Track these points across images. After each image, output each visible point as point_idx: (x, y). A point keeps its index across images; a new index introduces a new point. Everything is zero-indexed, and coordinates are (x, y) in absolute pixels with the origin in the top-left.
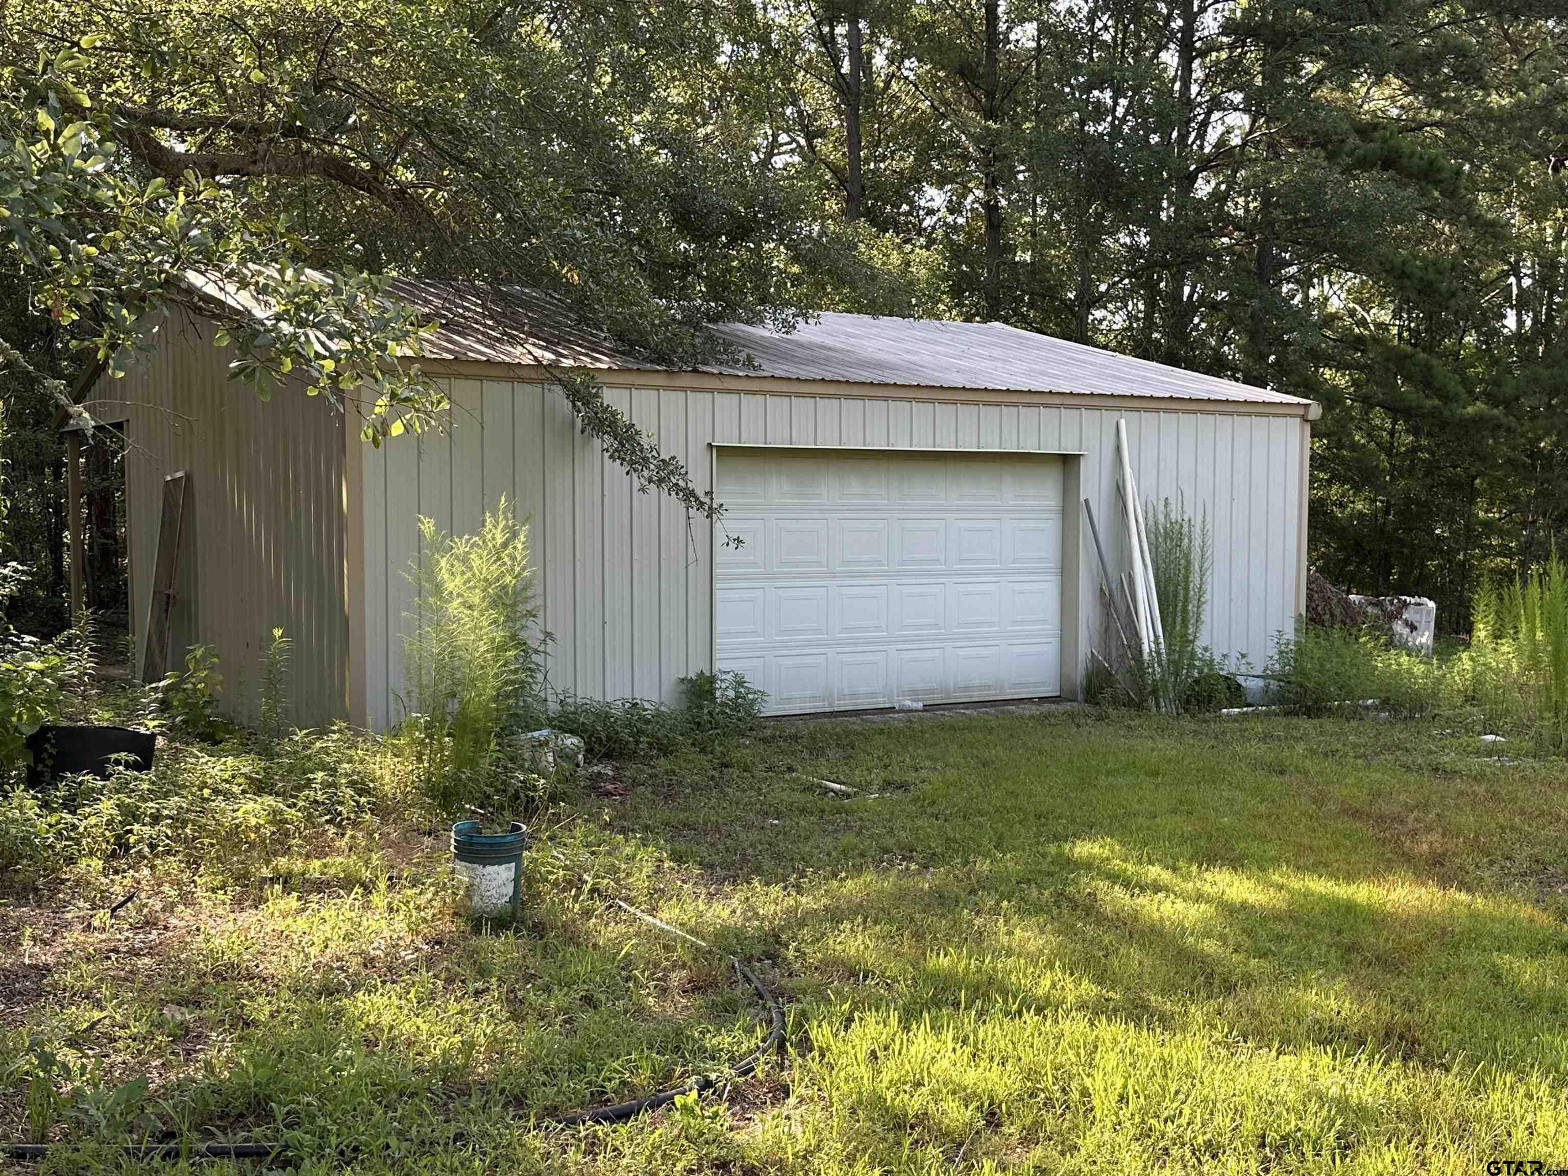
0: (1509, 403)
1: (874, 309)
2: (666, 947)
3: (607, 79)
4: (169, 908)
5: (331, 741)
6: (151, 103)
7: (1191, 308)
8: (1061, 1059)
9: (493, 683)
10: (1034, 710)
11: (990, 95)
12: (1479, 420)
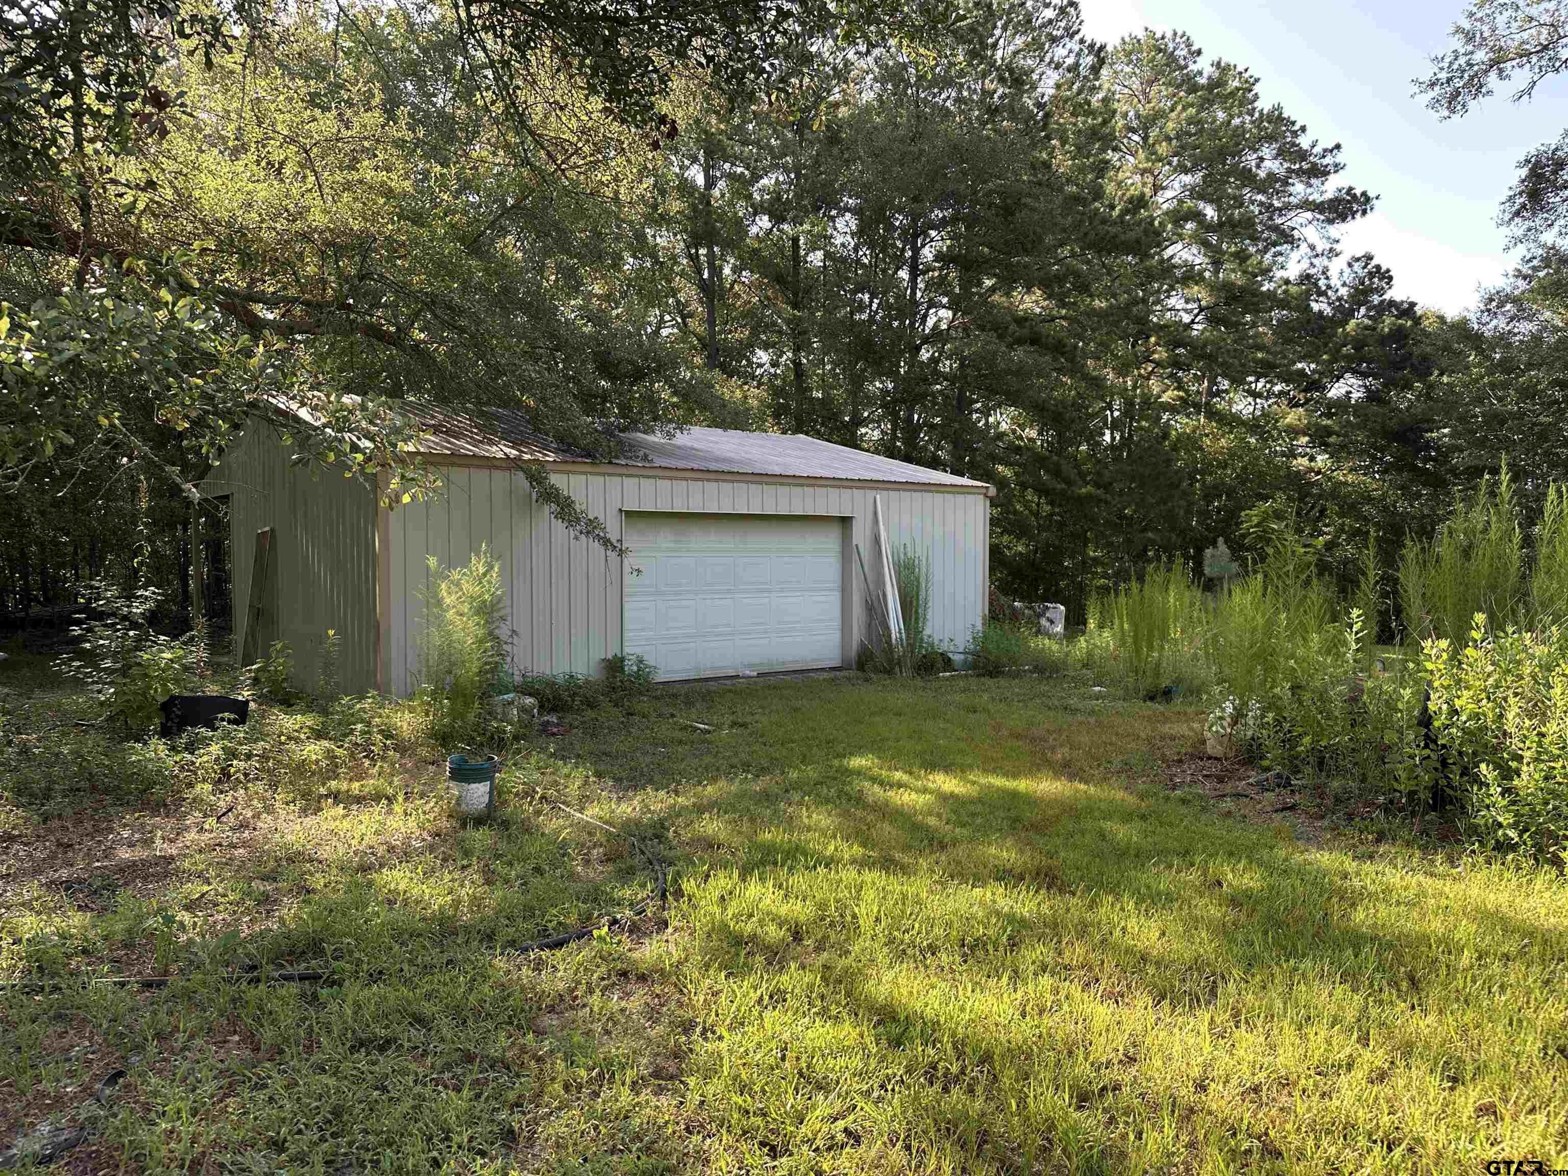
0: (1107, 487)
1: (723, 425)
2: (589, 833)
3: (553, 277)
4: (257, 816)
5: (367, 704)
6: (250, 286)
7: (919, 428)
8: (841, 895)
9: (476, 663)
10: (826, 675)
11: (795, 294)
12: (1089, 496)
